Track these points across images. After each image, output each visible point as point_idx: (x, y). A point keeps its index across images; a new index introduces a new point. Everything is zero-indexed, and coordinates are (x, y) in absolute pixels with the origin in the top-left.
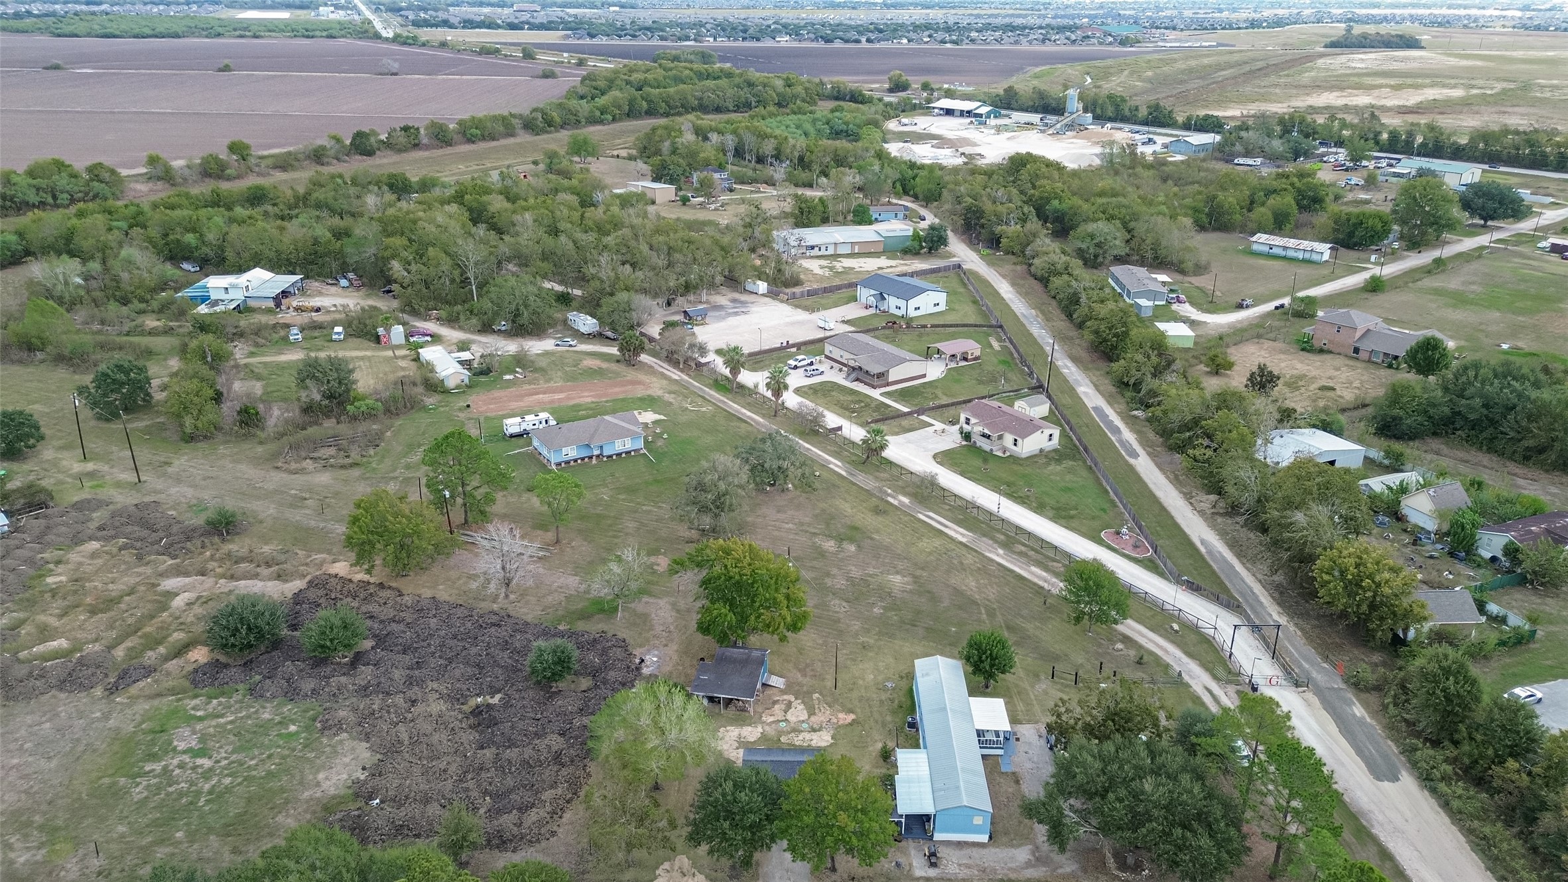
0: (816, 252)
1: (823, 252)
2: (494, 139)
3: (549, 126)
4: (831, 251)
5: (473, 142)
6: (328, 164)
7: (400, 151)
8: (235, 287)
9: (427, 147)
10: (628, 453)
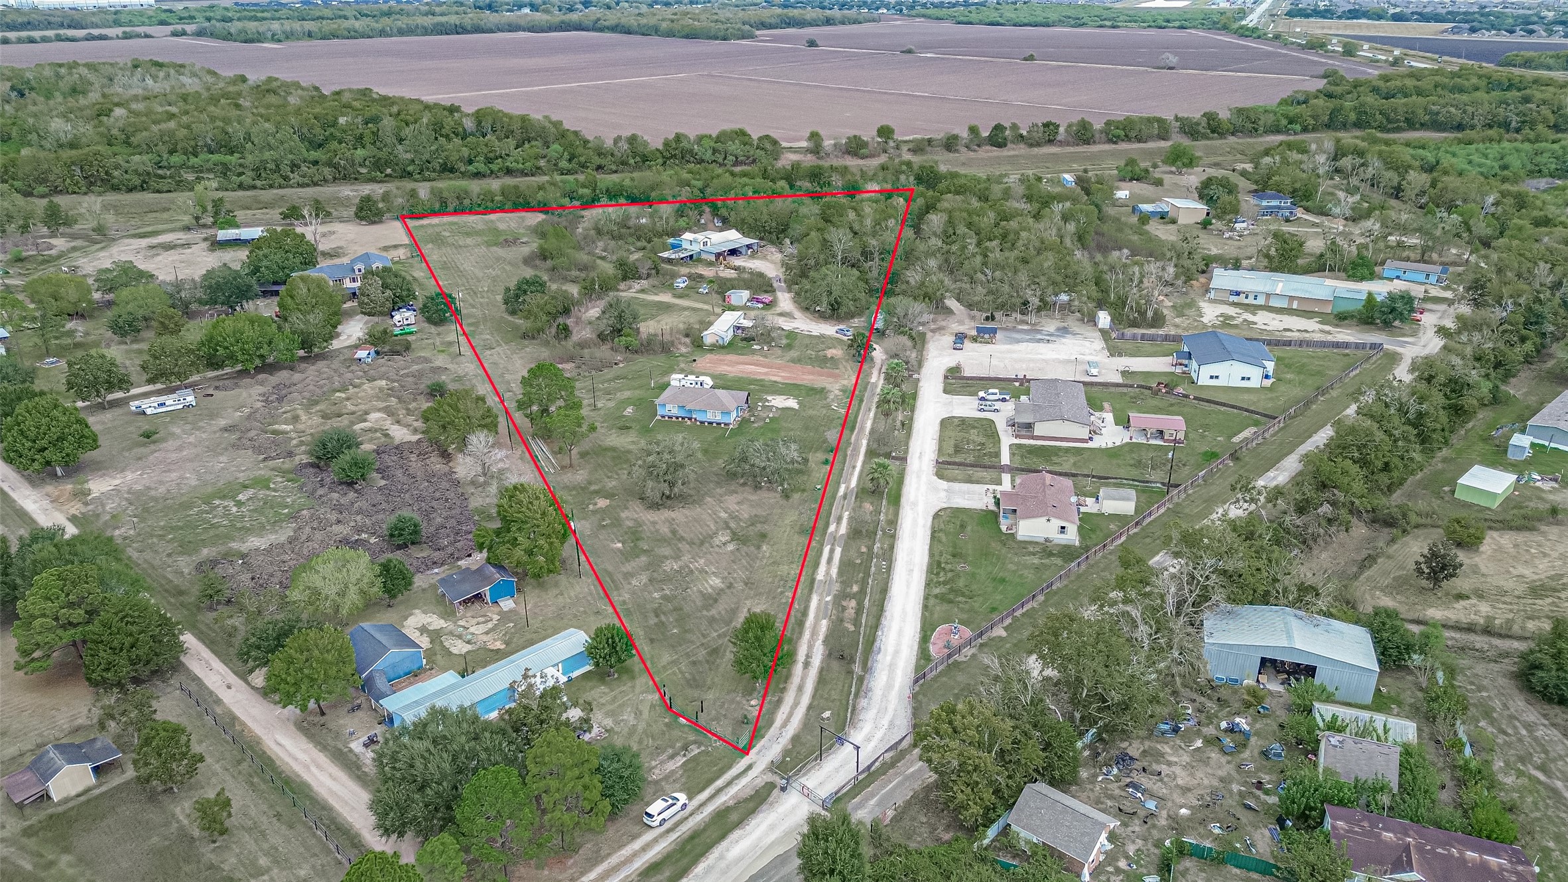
0: (1241, 299)
1: (1250, 300)
2: (1140, 141)
3: (1213, 132)
4: (1261, 301)
5: (1115, 143)
6: (957, 151)
7: (1031, 145)
8: (695, 241)
9: (1061, 144)
10: (719, 424)
